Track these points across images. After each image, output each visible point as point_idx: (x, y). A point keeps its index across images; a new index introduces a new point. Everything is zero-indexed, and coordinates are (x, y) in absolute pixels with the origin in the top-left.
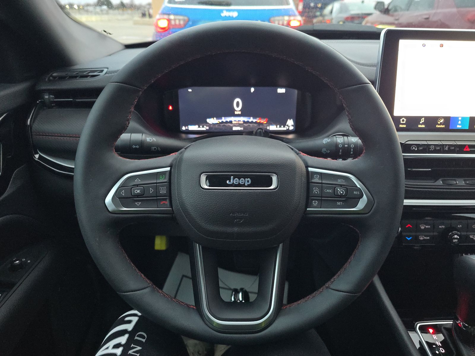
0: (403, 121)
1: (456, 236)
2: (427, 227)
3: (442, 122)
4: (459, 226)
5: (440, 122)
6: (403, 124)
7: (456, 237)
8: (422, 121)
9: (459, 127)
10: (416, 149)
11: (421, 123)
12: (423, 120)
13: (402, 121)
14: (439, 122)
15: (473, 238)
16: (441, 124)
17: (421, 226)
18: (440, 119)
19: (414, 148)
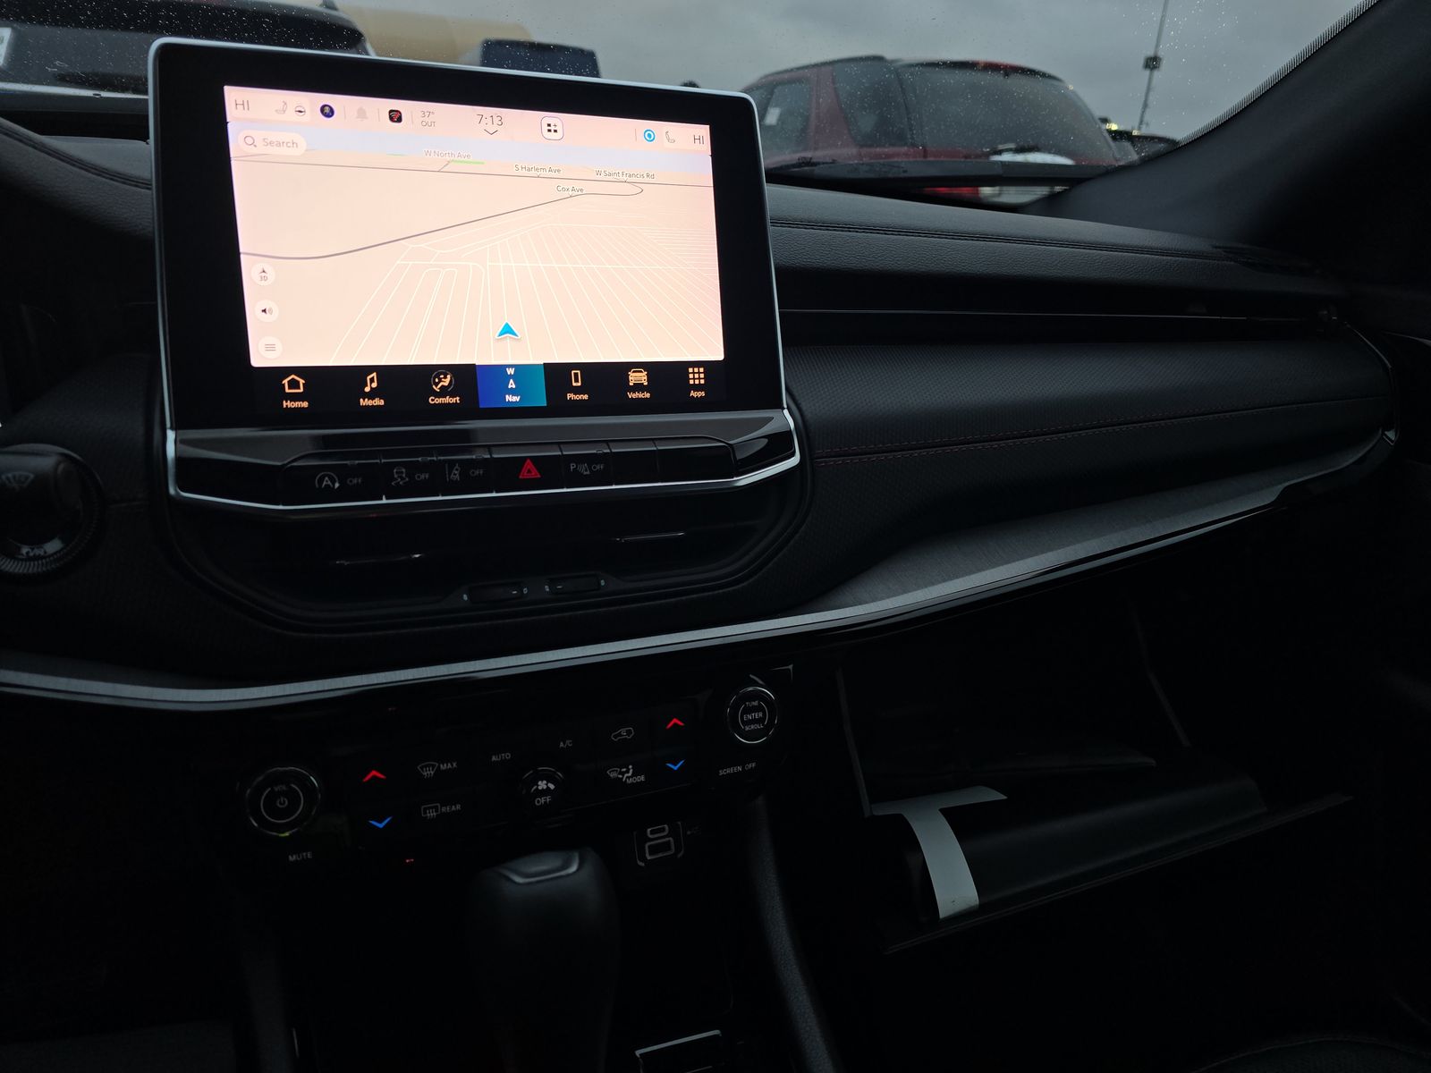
0: (294, 384)
1: (542, 785)
2: (444, 767)
3: (446, 384)
4: (562, 745)
5: (439, 386)
6: (294, 397)
7: (545, 787)
8: (372, 383)
9: (512, 399)
10: (337, 485)
11: (367, 389)
12: (372, 380)
13: (289, 388)
14: (437, 384)
15: (620, 776)
16: (444, 392)
17: (422, 768)
18: (437, 376)
19: (326, 482)
